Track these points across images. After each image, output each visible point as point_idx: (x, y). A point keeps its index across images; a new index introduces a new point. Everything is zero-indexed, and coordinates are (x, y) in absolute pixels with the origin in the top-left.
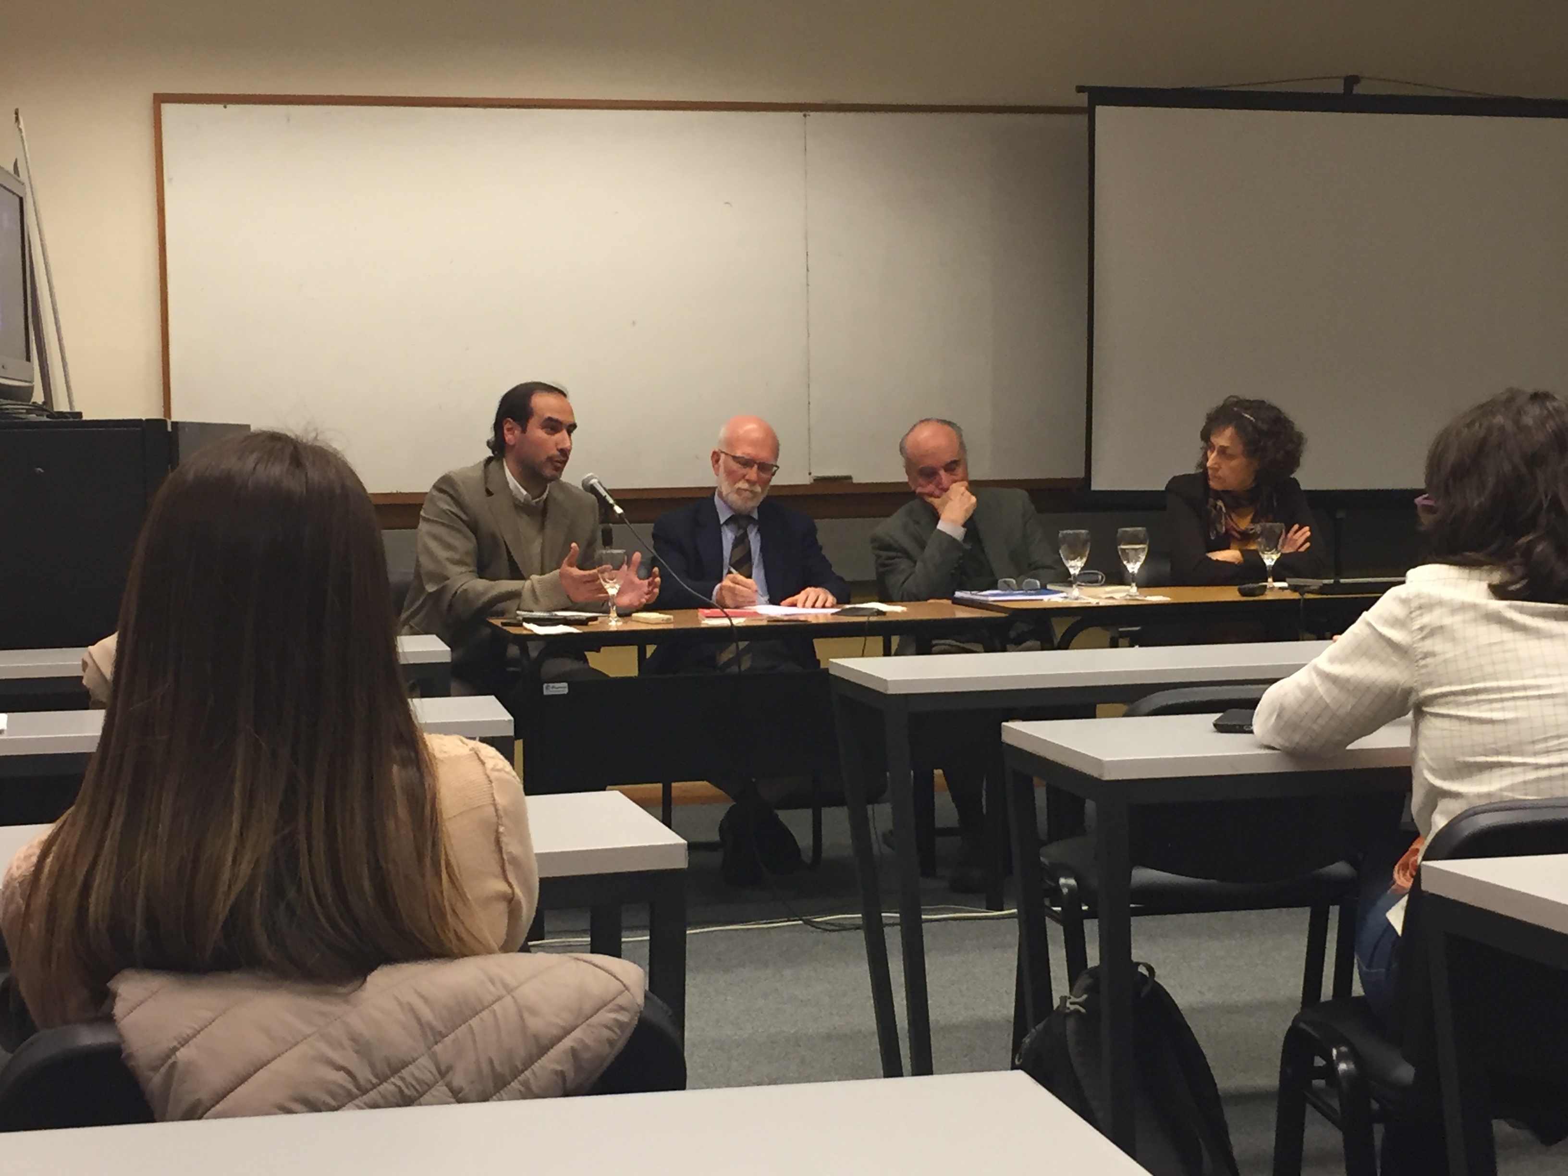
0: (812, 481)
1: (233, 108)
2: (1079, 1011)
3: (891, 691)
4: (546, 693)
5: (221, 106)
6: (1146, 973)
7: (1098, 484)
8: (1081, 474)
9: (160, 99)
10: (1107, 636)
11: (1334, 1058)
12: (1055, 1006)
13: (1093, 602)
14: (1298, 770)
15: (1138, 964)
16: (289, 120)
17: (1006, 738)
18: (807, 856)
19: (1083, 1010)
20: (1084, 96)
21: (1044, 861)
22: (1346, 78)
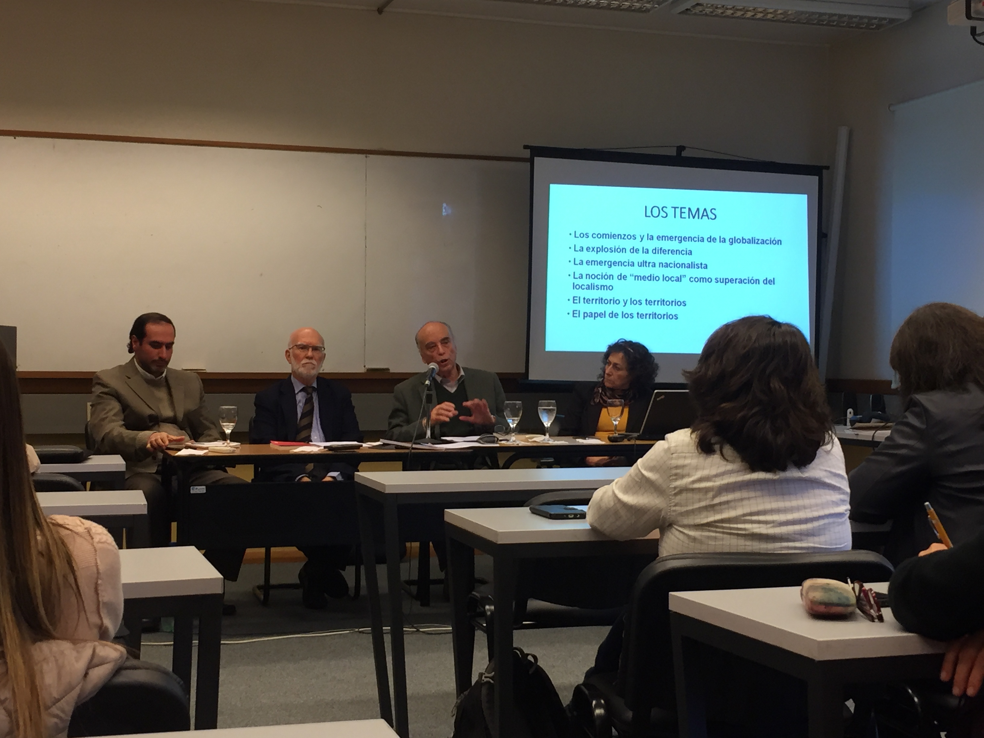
0: (366, 371)
1: (20, 139)
2: (489, 682)
3: (387, 491)
4: (192, 492)
5: (12, 138)
6: (532, 660)
7: (533, 376)
8: (523, 371)
11: (593, 705)
12: (474, 682)
14: (596, 540)
15: (528, 655)
16: (54, 147)
17: (447, 519)
18: (352, 592)
19: (491, 681)
20: (528, 151)
21: (477, 594)
22: (677, 147)
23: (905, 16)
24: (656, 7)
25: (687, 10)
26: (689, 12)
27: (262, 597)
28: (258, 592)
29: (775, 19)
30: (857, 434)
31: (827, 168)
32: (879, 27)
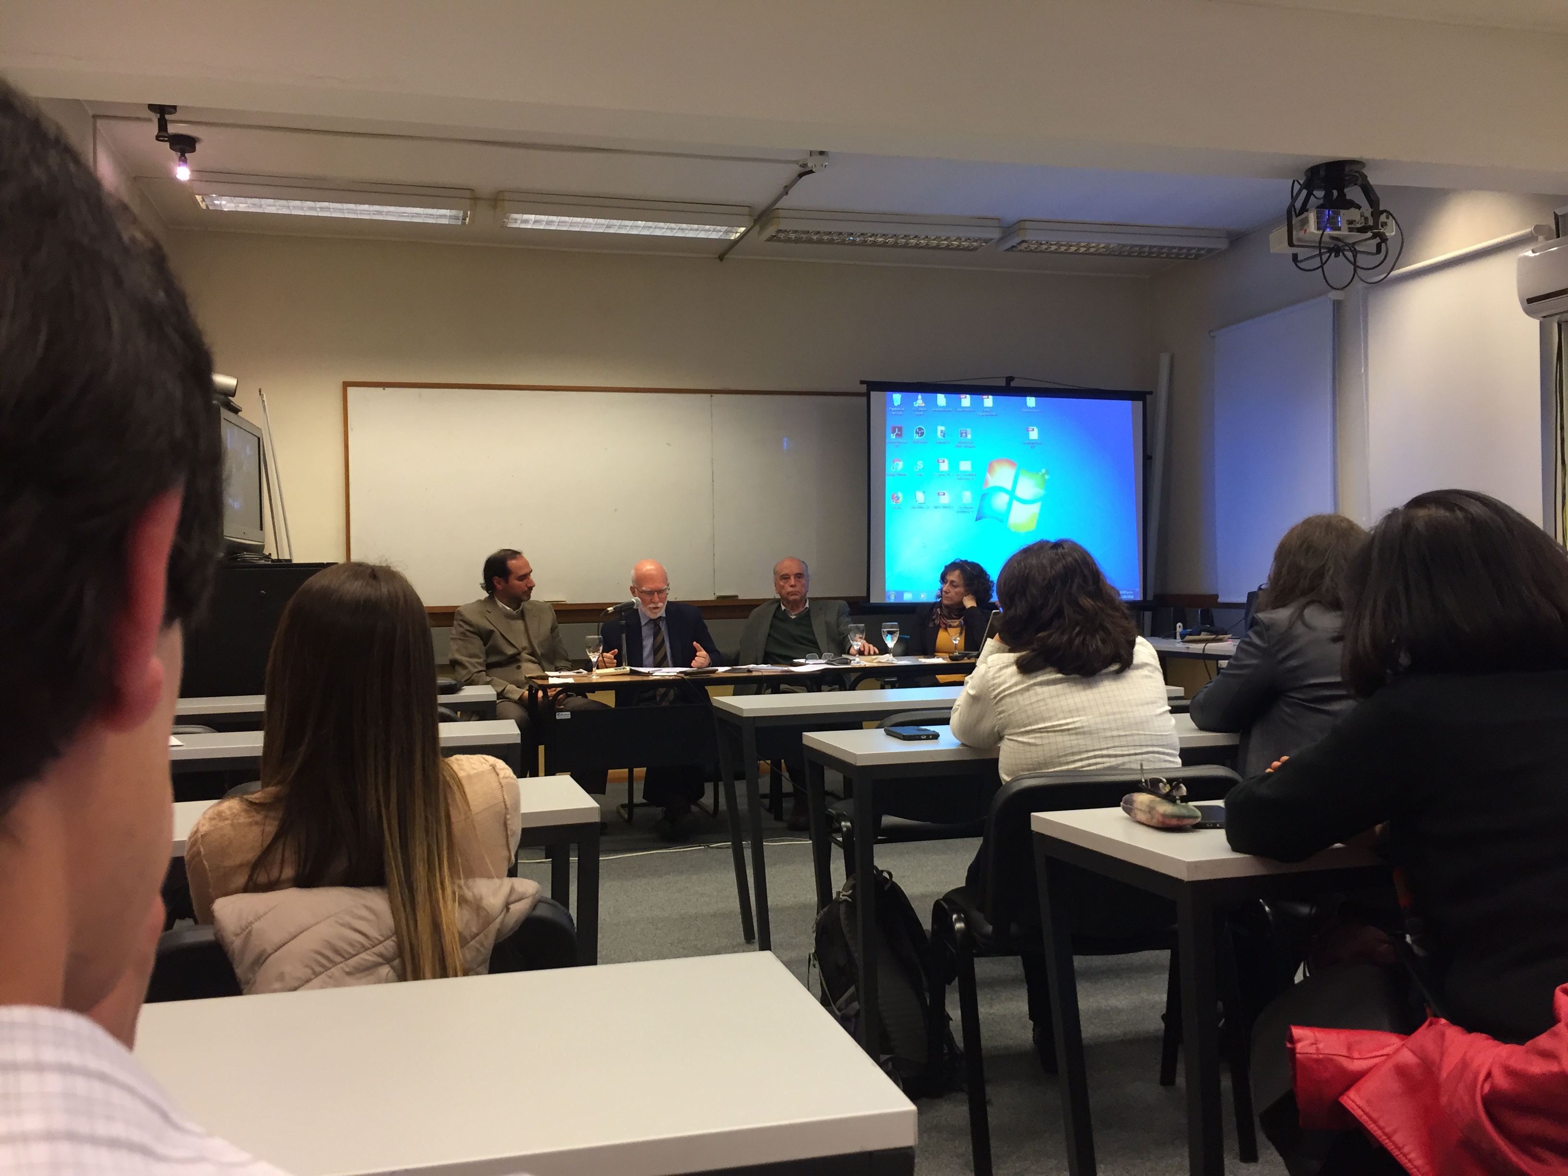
0: (716, 599)
1: (388, 390)
2: (848, 900)
3: (745, 715)
5: (382, 389)
6: (888, 877)
7: (874, 600)
8: (865, 595)
9: (346, 385)
10: (879, 683)
11: (953, 920)
12: (834, 898)
13: (868, 665)
15: (882, 871)
16: (421, 397)
17: (805, 742)
19: (850, 900)
20: (864, 386)
21: (834, 812)
22: (1007, 378)
23: (1223, 245)
24: (983, 246)
25: (1013, 247)
26: (1014, 249)
27: (626, 816)
28: (622, 811)
29: (1098, 252)
30: (1188, 648)
31: (1151, 393)
32: (1197, 257)
